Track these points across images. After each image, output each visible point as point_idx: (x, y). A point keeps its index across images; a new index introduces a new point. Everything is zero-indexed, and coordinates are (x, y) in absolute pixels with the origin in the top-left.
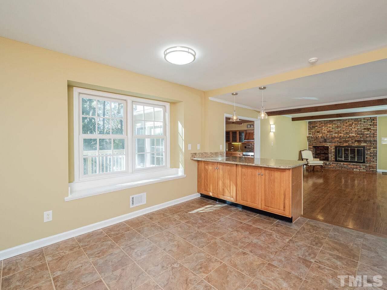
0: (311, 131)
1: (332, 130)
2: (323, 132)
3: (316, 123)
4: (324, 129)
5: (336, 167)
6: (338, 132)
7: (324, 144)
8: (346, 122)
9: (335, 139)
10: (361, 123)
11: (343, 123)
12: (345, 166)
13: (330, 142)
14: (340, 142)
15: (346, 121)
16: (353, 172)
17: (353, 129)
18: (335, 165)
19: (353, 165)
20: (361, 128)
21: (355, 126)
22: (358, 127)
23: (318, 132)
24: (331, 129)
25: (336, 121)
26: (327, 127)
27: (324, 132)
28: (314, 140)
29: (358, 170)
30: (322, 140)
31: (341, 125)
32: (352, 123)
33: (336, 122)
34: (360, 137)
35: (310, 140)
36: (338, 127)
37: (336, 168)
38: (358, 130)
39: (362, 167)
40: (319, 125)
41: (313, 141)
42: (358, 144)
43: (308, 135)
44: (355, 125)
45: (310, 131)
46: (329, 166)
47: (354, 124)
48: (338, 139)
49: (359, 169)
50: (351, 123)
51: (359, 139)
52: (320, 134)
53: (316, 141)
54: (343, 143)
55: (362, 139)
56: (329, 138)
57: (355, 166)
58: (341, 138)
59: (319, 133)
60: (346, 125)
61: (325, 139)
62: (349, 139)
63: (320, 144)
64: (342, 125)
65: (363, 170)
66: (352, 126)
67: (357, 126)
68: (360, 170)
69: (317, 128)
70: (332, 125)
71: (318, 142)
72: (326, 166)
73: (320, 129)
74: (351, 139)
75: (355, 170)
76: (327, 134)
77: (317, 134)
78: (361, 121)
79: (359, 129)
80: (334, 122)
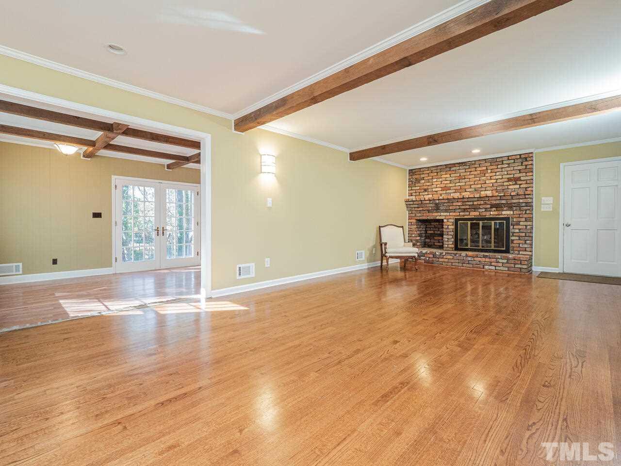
0: (413, 188)
1: (451, 185)
2: (434, 190)
3: (421, 173)
4: (437, 183)
5: (452, 261)
6: (461, 189)
7: (436, 214)
8: (476, 168)
9: (454, 204)
10: (502, 168)
11: (470, 170)
12: (469, 259)
13: (446, 211)
14: (464, 210)
15: (476, 166)
16: (483, 272)
17: (487, 182)
18: (451, 257)
19: (485, 257)
20: (502, 178)
21: (491, 175)
22: (497, 177)
23: (425, 190)
24: (448, 182)
25: (457, 165)
26: (441, 180)
27: (436, 190)
28: (417, 206)
29: (493, 268)
30: (431, 205)
31: (465, 174)
32: (487, 169)
33: (458, 168)
34: (499, 198)
35: (411, 206)
36: (460, 178)
37: (453, 264)
38: (496, 182)
39: (501, 261)
40: (427, 175)
41: (416, 209)
42: (496, 213)
43: (408, 198)
44: (491, 172)
45: (412, 190)
46: (441, 260)
47: (489, 171)
48: (460, 204)
49: (495, 266)
50: (485, 168)
51: (498, 202)
52: (428, 195)
53: (421, 209)
54: (469, 210)
55: (504, 202)
56: (443, 201)
57: (487, 260)
58: (466, 200)
59: (427, 193)
60: (476, 173)
61: (436, 204)
62: (479, 203)
63: (428, 214)
64: (468, 173)
65: (502, 268)
66: (487, 175)
67: (494, 174)
68: (497, 268)
69: (423, 181)
70: (450, 174)
71: (424, 212)
72: (434, 259)
73: (428, 184)
74: (482, 202)
75: (486, 267)
76: (441, 194)
77: (423, 193)
78: (503, 164)
79: (499, 181)
80: (454, 169)
